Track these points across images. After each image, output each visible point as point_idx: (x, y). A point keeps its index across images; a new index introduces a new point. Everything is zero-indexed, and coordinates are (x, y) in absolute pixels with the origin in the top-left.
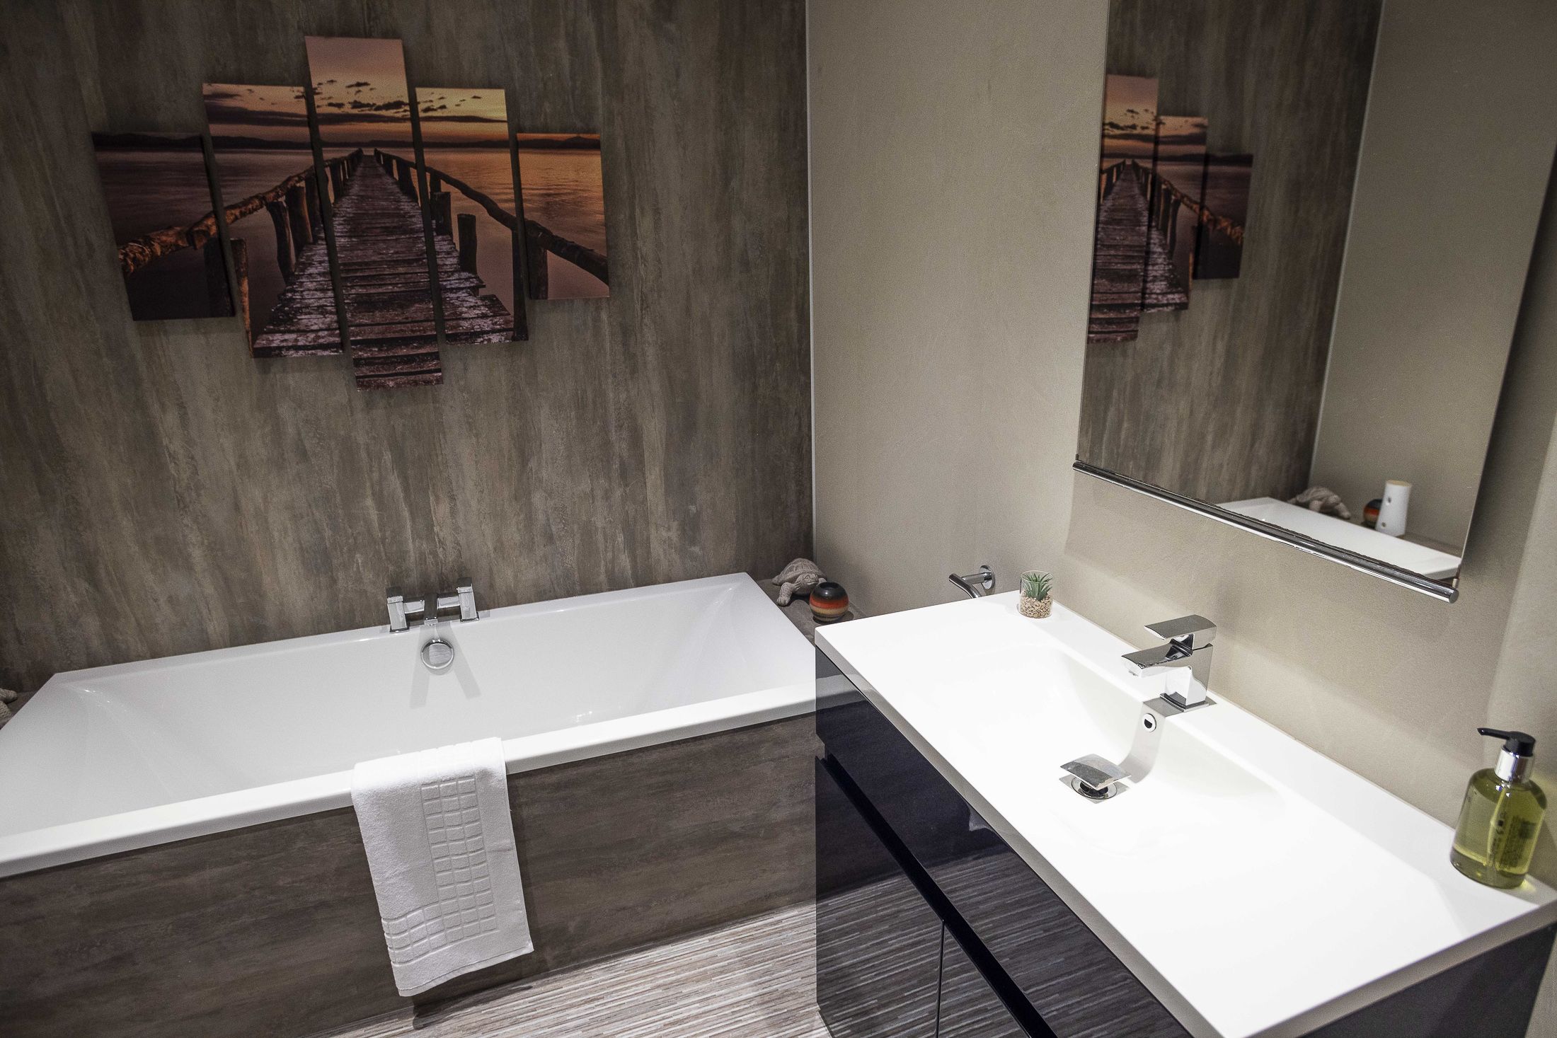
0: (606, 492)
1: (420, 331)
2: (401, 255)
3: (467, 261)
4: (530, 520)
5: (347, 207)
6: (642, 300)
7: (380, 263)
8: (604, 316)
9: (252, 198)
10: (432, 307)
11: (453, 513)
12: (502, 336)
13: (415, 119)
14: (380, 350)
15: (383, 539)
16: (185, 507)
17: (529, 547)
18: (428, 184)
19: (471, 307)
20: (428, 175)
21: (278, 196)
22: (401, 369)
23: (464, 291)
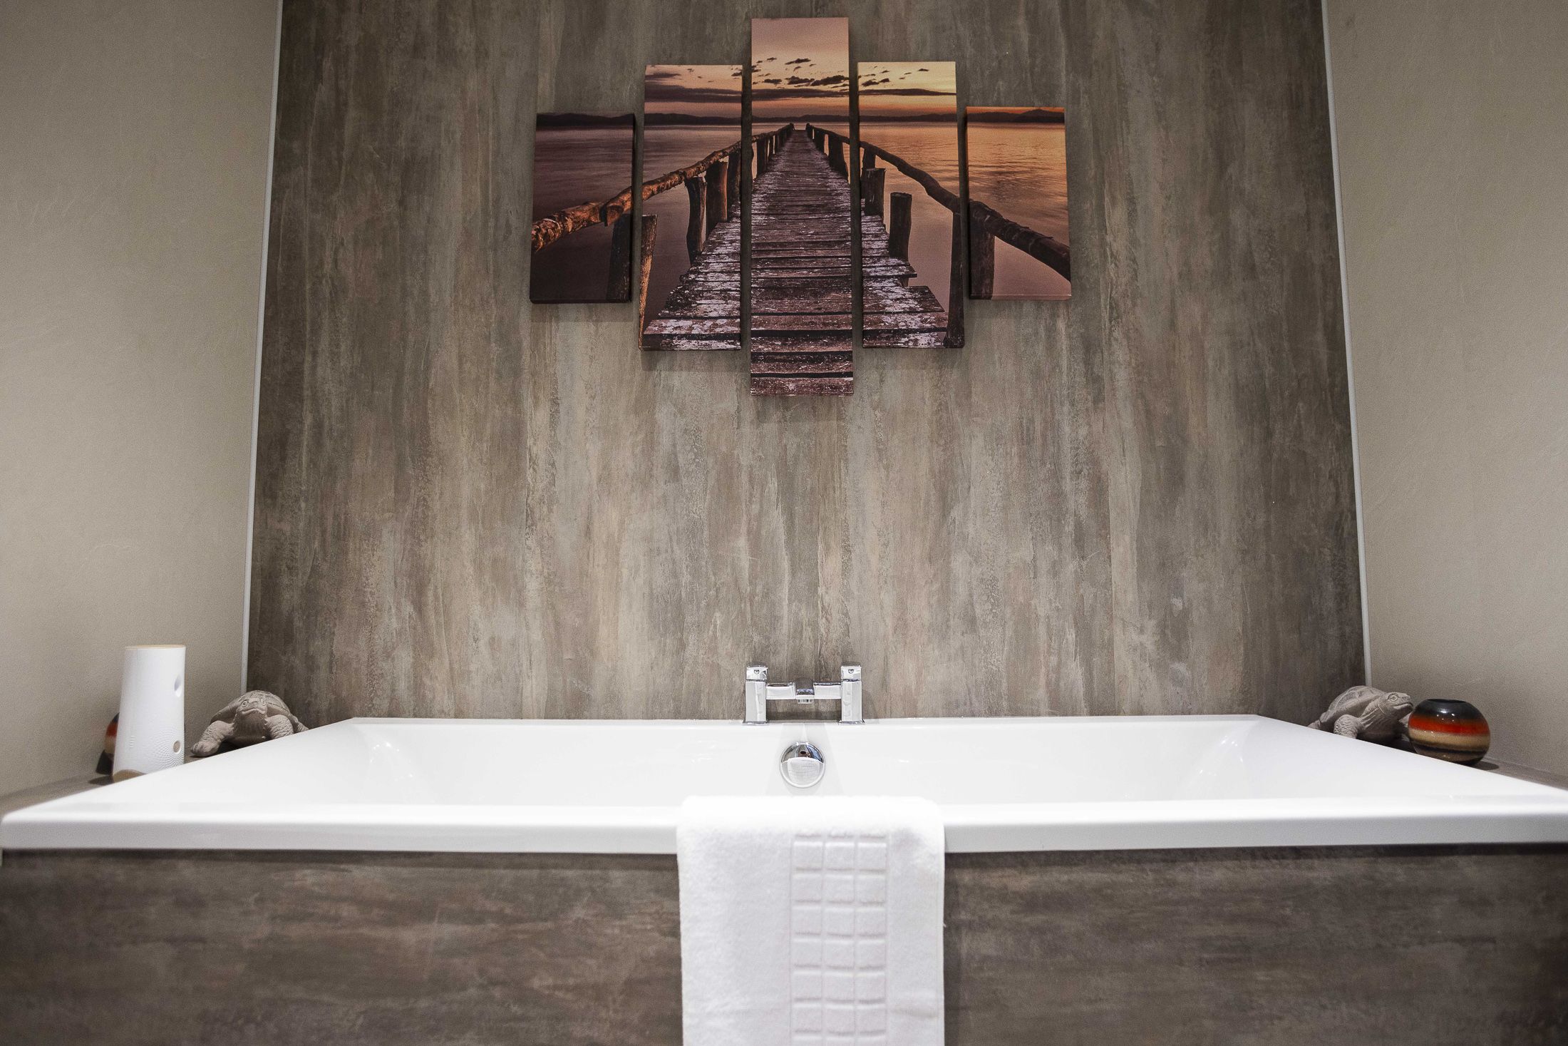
0: (1054, 564)
1: (833, 324)
2: (822, 237)
3: (898, 245)
4: (946, 592)
5: (769, 183)
6: (1111, 308)
7: (797, 244)
8: (1061, 325)
9: (672, 174)
10: (850, 297)
11: (846, 570)
12: (932, 336)
13: (854, 94)
14: (784, 344)
15: (753, 595)
16: (532, 525)
17: (941, 632)
18: (861, 159)
19: (898, 299)
20: (862, 150)
21: (700, 172)
22: (806, 369)
23: (891, 280)
